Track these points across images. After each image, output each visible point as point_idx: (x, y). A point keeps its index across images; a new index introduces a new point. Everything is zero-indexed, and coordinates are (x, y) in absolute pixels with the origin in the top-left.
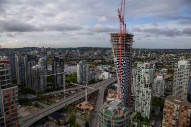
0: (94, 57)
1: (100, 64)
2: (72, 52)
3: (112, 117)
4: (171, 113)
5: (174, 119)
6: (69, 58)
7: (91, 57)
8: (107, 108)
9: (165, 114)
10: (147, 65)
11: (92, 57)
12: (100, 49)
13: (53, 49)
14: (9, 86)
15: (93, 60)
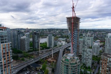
0: (57, 34)
1: (60, 37)
2: (44, 31)
3: (69, 63)
4: (105, 63)
5: (108, 67)
6: (42, 34)
7: (54, 34)
8: (66, 57)
9: (101, 64)
10: (89, 35)
11: (56, 34)
12: (60, 29)
13: (33, 29)
14: (6, 42)
15: (56, 35)
